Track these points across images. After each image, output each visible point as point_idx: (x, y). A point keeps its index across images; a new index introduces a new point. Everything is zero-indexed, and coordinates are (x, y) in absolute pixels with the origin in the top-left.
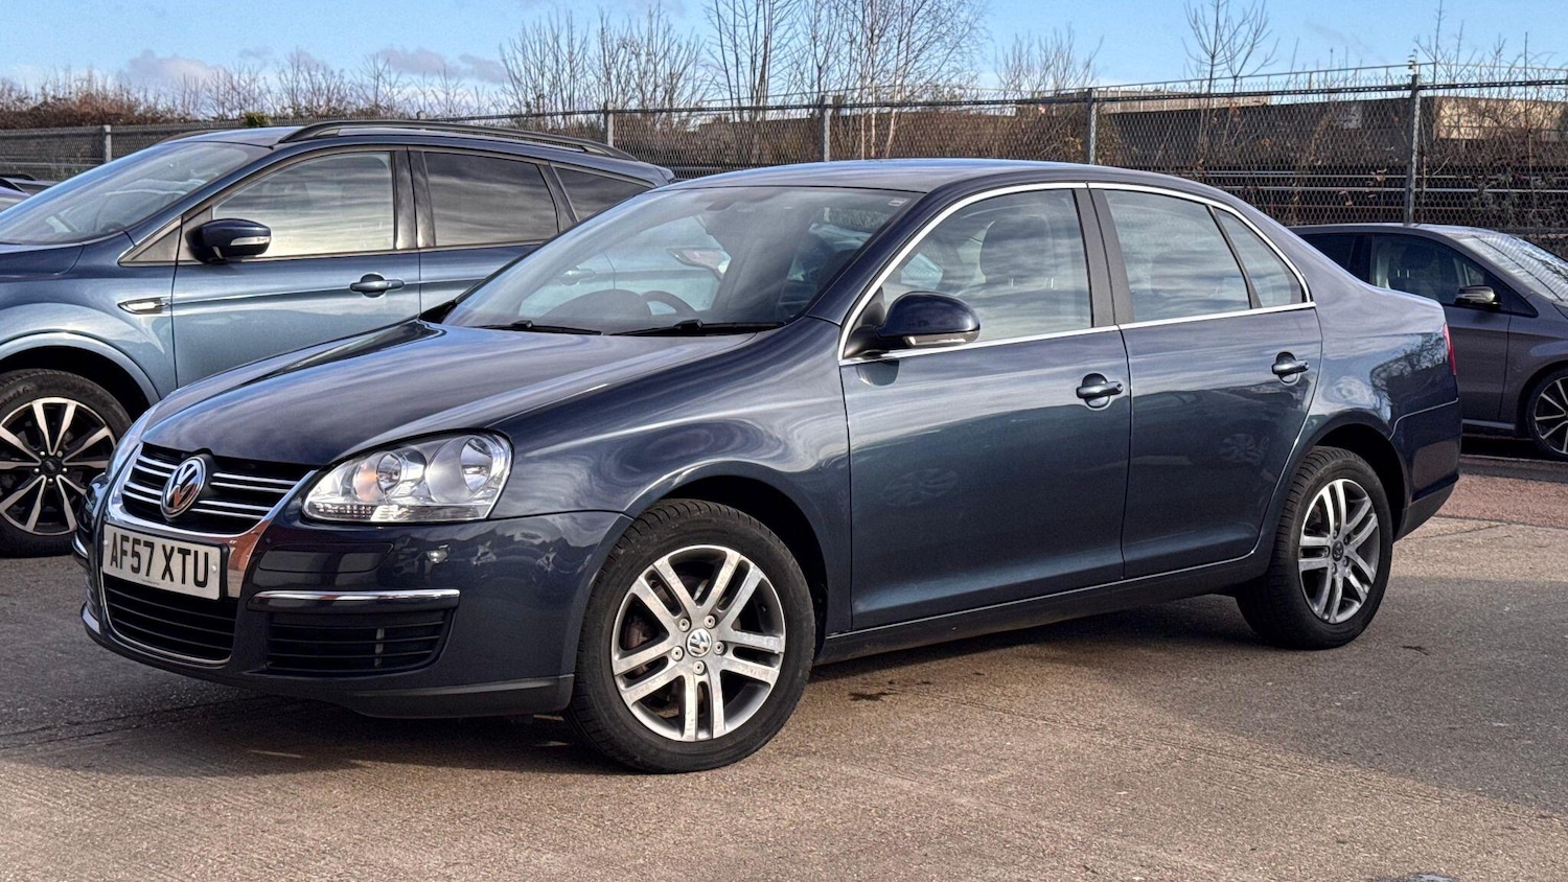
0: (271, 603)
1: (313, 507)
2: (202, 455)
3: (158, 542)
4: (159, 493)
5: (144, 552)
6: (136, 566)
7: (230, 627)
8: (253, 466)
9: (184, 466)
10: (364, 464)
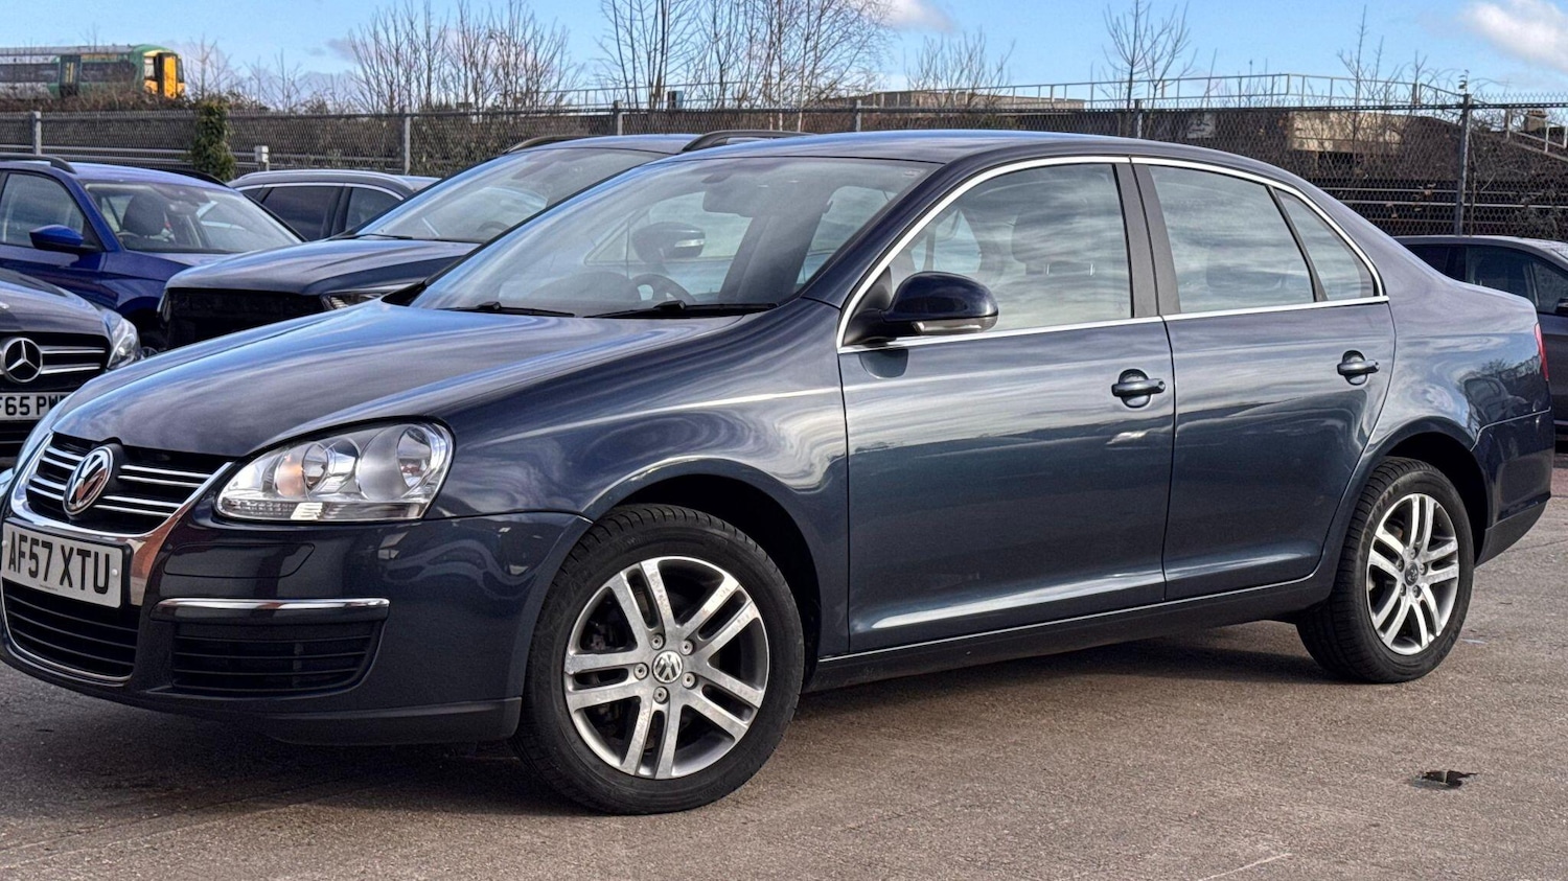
0: (178, 613)
1: (228, 504)
2: (110, 445)
3: (57, 542)
4: (63, 487)
5: (42, 552)
6: (33, 569)
7: (132, 639)
8: (166, 458)
9: (90, 456)
10: (288, 455)
